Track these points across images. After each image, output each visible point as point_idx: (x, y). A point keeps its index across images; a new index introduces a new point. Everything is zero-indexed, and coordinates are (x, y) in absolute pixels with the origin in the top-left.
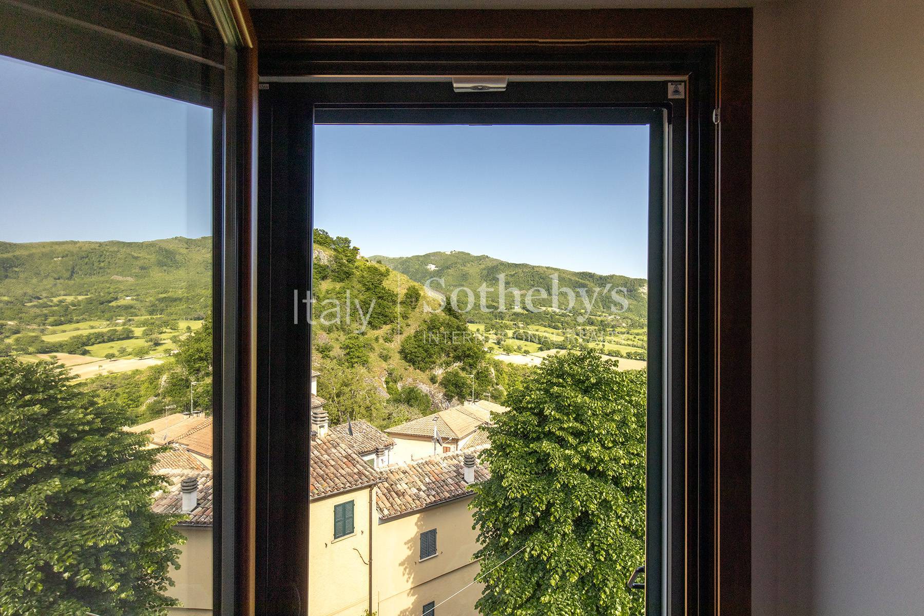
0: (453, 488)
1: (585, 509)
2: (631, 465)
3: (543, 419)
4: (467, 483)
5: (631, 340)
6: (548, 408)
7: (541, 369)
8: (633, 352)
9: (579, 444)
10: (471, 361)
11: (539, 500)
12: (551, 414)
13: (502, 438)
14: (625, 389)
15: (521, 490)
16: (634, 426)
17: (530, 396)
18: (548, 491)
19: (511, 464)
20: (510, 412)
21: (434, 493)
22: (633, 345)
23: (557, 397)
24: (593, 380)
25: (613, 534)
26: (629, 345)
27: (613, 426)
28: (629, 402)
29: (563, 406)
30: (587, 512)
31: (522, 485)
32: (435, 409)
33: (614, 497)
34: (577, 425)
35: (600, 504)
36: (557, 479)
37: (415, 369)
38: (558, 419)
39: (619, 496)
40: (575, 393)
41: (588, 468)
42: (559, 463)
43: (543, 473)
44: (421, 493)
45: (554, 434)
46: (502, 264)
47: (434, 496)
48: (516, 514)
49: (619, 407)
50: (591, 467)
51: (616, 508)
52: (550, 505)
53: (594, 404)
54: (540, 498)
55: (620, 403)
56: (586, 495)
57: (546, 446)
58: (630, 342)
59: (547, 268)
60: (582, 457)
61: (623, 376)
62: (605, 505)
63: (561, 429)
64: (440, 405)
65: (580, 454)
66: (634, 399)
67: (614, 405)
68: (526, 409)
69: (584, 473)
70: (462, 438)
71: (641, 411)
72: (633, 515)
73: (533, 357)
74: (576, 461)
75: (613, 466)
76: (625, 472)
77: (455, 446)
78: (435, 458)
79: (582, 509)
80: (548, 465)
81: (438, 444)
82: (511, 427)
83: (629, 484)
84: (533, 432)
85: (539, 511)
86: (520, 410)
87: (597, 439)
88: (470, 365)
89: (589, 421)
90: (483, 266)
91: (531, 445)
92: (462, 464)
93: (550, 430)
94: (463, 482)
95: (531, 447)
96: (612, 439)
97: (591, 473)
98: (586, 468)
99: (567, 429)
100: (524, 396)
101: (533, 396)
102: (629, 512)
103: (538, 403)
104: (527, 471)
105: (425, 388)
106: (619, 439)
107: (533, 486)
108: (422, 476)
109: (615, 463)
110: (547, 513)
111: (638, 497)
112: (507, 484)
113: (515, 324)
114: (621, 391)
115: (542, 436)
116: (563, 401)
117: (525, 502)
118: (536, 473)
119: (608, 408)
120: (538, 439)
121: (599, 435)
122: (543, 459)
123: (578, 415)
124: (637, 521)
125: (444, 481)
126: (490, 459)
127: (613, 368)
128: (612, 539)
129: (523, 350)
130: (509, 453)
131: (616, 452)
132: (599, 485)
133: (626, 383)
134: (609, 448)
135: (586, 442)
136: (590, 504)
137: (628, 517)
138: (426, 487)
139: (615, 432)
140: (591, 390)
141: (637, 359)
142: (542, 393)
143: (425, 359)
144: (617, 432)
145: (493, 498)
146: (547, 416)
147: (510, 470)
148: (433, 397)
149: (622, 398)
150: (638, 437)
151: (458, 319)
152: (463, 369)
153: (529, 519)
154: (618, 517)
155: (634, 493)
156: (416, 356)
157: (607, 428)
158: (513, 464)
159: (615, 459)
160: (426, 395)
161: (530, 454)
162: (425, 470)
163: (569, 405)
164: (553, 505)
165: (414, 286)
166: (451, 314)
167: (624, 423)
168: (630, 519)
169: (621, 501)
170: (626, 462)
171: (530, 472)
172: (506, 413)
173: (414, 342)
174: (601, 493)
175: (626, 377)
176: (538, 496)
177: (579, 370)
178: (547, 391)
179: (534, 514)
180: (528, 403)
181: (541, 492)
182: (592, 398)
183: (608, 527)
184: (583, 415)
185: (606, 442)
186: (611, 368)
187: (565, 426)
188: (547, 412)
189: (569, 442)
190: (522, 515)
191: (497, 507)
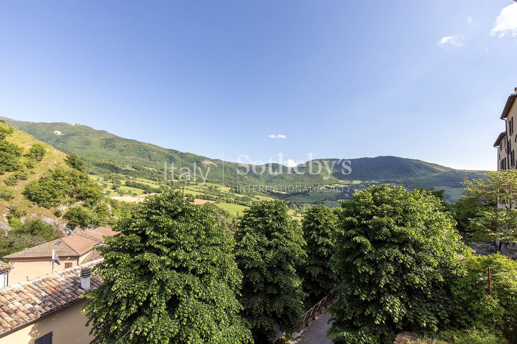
0: (70, 296)
1: (174, 293)
2: (202, 260)
3: (144, 237)
4: (84, 289)
5: (198, 188)
6: (149, 230)
7: (144, 204)
8: (199, 195)
9: (170, 251)
10: (92, 200)
11: (141, 295)
12: (150, 234)
13: (113, 255)
14: (199, 215)
15: (127, 290)
16: (204, 237)
17: (136, 223)
18: (148, 287)
19: (120, 273)
20: (119, 234)
21: (50, 303)
22: (199, 191)
23: (155, 222)
24: (180, 210)
25: (192, 305)
26: (197, 191)
27: (192, 238)
28: (201, 223)
29: (159, 228)
30: (175, 295)
31: (129, 287)
32: (59, 236)
33: (192, 282)
34: (170, 239)
35: (184, 288)
36: (155, 277)
37: (40, 207)
38: (156, 237)
39: (196, 281)
40: (168, 219)
41: (176, 266)
42: (156, 266)
43: (145, 274)
44: (36, 306)
45: (153, 247)
46: (117, 137)
47: (50, 306)
48: (123, 308)
49: (196, 226)
50: (178, 266)
51: (194, 289)
52: (149, 296)
53: (181, 225)
54: (142, 293)
55: (196, 224)
56: (175, 285)
57: (147, 256)
58: (197, 190)
59: (149, 144)
60: (172, 259)
61: (197, 208)
62: (187, 288)
63: (158, 243)
64: (64, 232)
65: (171, 258)
66: (203, 220)
67: (193, 225)
68: (133, 232)
69: (173, 270)
70: (83, 255)
71: (208, 227)
72: (204, 290)
73: (139, 198)
74: (168, 263)
75: (192, 263)
76: (199, 265)
77: (76, 261)
78: (53, 275)
79: (172, 294)
80: (148, 268)
81: (55, 264)
82: (120, 246)
83: (201, 272)
84: (137, 247)
85: (142, 302)
86: (127, 233)
87: (182, 247)
88: (91, 203)
89: (177, 236)
90: (103, 137)
91: (136, 257)
92: (79, 275)
93: (150, 245)
94: (79, 290)
95: (135, 258)
96: (191, 246)
97: (178, 270)
98: (175, 267)
99: (162, 242)
100: (130, 223)
101: (137, 223)
102: (202, 289)
103: (141, 227)
104: (132, 276)
105: (49, 220)
106: (195, 245)
107: (137, 286)
108: (39, 292)
109: (194, 261)
110: (147, 302)
111: (207, 278)
112: (115, 289)
113: (127, 177)
114: (197, 216)
115: (144, 249)
116: (160, 225)
117: (131, 298)
118: (139, 276)
119: (189, 227)
120: (141, 252)
121: (183, 244)
122: (144, 265)
123: (169, 233)
124: (206, 293)
125: (61, 292)
126: (102, 271)
127: (191, 203)
128: (191, 308)
129: (132, 193)
130: (118, 264)
131: (194, 254)
132: (183, 276)
133: (199, 212)
134: (189, 252)
135: (175, 250)
136: (177, 290)
137: (201, 292)
138: (42, 300)
139: (193, 241)
140: (178, 216)
141: (201, 199)
142: (144, 220)
143: (49, 198)
144: (194, 241)
145: (105, 299)
146: (148, 235)
147: (119, 277)
148: (57, 226)
149: (196, 220)
150: (206, 243)
151: (80, 170)
152: (85, 206)
153: (133, 309)
154: (195, 293)
155: (205, 277)
156: (40, 197)
157: (188, 240)
158: (121, 272)
159: (193, 258)
160: (50, 226)
161: (135, 263)
162: (41, 286)
163: (164, 227)
164: (152, 295)
165: (40, 144)
166: (75, 167)
167: (198, 236)
168: (202, 293)
169: (197, 283)
170: (200, 259)
171: (135, 276)
172: (117, 236)
173: (39, 187)
174: (185, 281)
175: (199, 208)
176: (141, 292)
177: (170, 204)
178: (148, 219)
179: (137, 304)
180: (134, 227)
181: (143, 289)
182: (179, 221)
183: (189, 301)
184: (173, 233)
185: (188, 248)
186: (190, 203)
187: (161, 241)
188: (148, 233)
189: (163, 251)
190: (128, 307)
191: (107, 306)
